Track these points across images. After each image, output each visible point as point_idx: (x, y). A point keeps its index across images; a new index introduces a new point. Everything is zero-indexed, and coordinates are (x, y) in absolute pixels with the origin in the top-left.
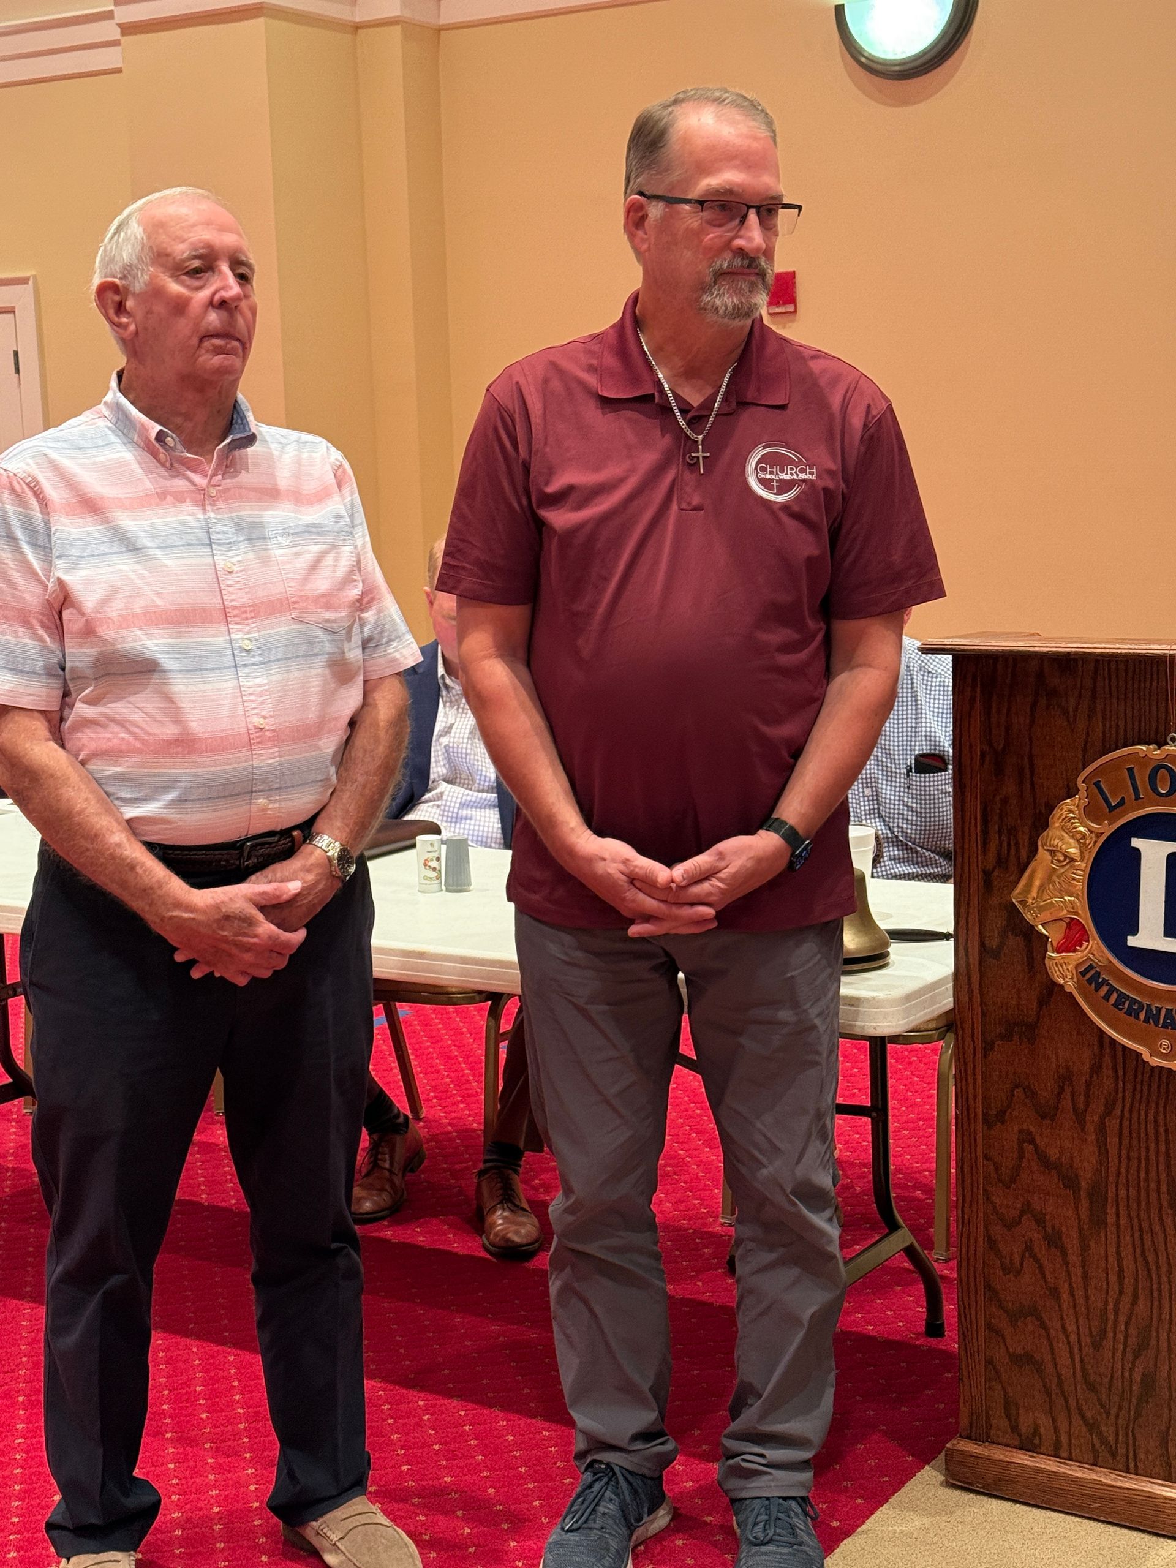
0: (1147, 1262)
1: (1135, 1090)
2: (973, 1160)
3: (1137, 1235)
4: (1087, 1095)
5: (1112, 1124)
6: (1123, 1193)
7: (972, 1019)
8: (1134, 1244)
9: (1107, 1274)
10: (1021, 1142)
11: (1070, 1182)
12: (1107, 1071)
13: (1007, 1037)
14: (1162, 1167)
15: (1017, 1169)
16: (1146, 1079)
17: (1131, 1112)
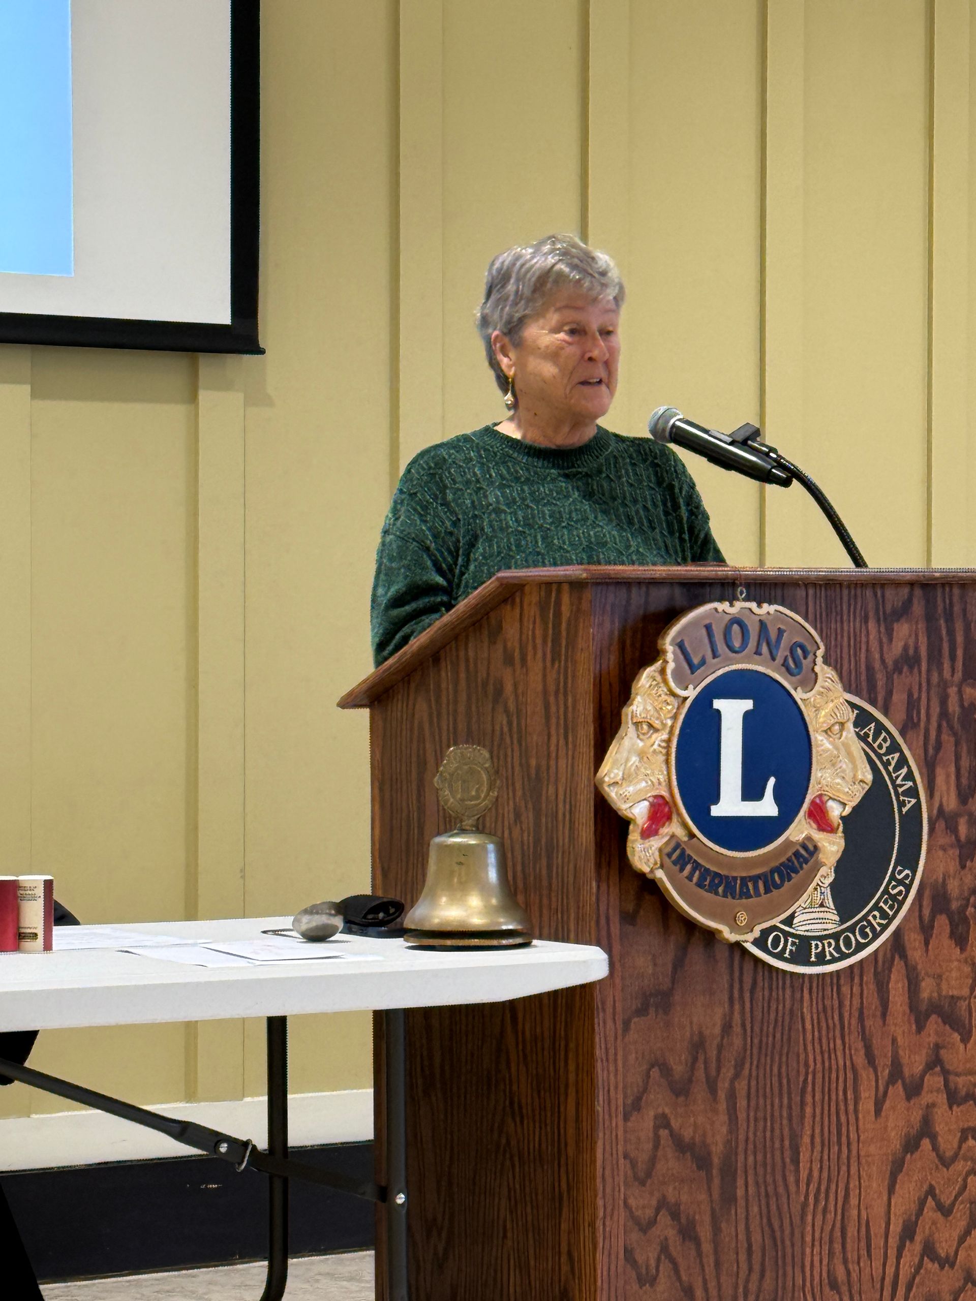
0: (773, 1231)
1: (761, 1041)
2: (614, 1162)
3: (763, 1202)
4: (719, 1060)
5: (741, 1086)
6: (751, 1159)
7: (614, 997)
8: (761, 1214)
9: (737, 1254)
10: (656, 1128)
11: (703, 1162)
12: (737, 1029)
13: (642, 1011)
14: (785, 1122)
15: (653, 1160)
16: (771, 1029)
17: (757, 1067)
